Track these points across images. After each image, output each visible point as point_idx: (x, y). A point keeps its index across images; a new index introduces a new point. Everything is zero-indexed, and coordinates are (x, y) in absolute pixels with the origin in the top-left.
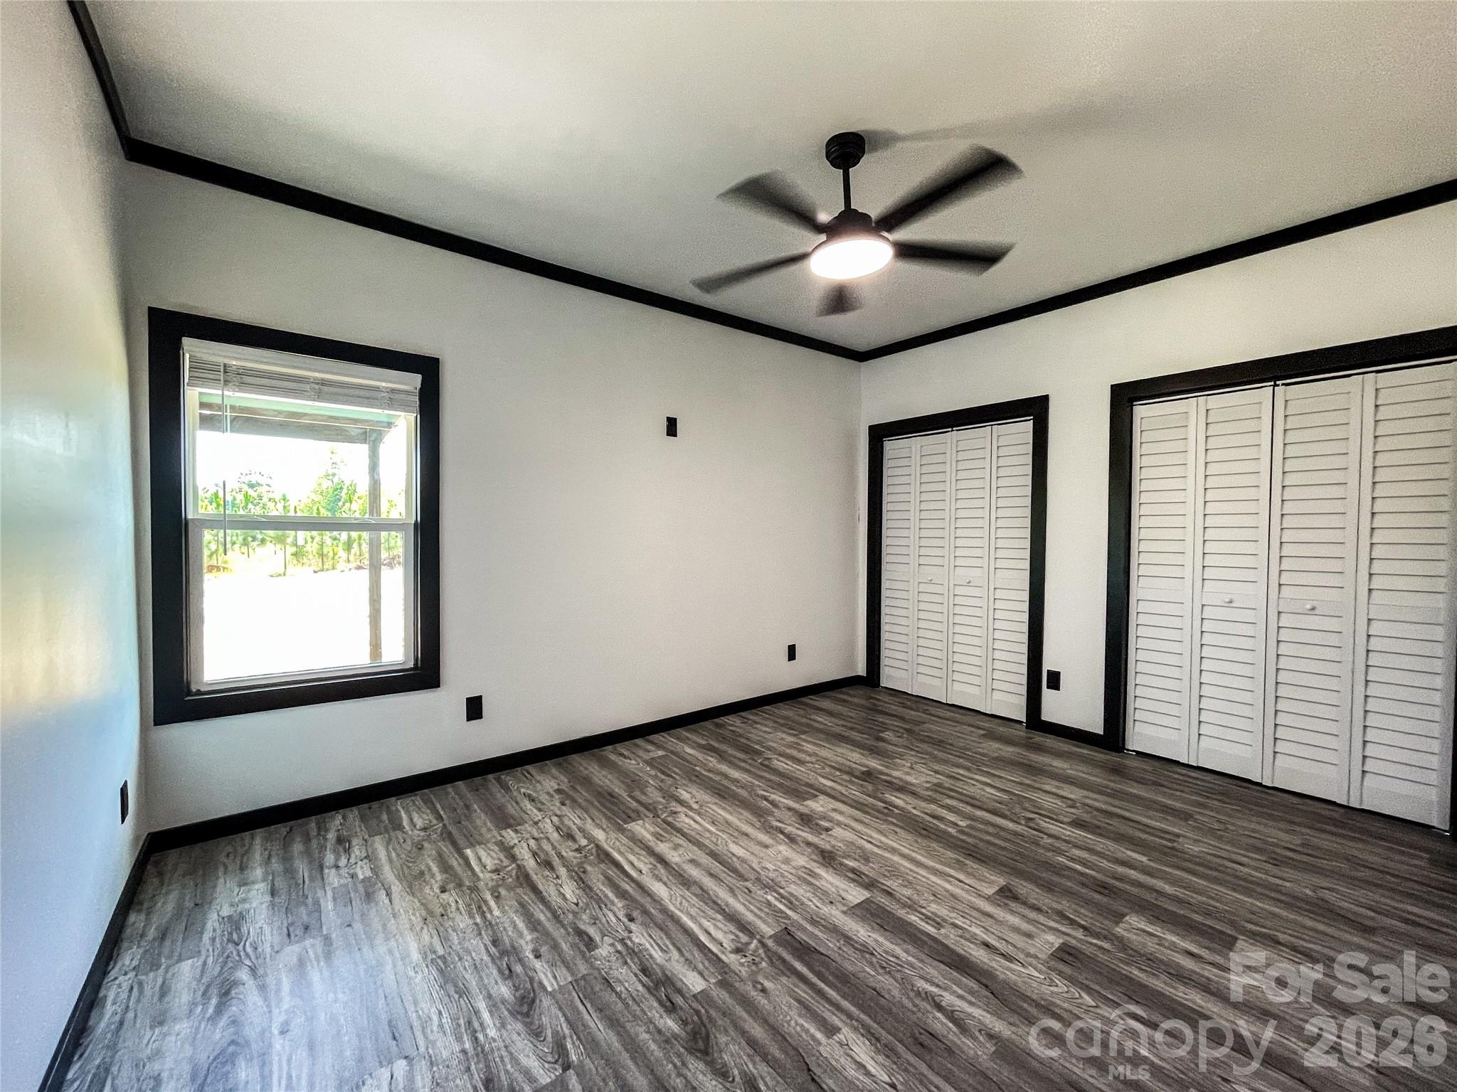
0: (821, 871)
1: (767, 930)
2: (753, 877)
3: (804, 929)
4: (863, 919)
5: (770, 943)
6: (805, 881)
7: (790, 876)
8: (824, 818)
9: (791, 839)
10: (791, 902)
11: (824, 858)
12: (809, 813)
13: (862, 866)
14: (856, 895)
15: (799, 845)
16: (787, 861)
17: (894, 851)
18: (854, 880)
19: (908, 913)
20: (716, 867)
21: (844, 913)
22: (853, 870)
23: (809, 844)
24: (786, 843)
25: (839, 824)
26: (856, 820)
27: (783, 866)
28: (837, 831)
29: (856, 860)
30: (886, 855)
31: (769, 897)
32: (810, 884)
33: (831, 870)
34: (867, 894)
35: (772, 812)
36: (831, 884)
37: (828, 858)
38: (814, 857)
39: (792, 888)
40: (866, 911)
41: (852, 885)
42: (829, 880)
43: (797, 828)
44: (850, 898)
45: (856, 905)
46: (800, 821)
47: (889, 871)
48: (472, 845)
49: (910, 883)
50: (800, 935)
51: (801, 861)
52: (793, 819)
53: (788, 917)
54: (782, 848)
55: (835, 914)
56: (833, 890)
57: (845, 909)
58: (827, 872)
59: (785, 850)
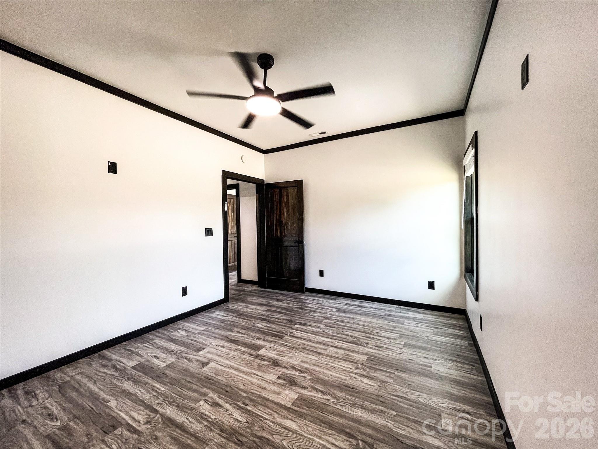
0: (277, 357)
1: (286, 337)
2: (300, 349)
3: (277, 339)
4: (260, 346)
5: (284, 335)
6: (281, 352)
7: (287, 352)
8: (283, 385)
9: (294, 368)
10: (283, 345)
11: (277, 363)
12: (292, 387)
13: (261, 363)
14: (262, 352)
15: (290, 366)
16: (291, 358)
17: (246, 373)
18: (264, 356)
19: (245, 350)
20: (314, 349)
21: (266, 346)
22: (264, 360)
23: (285, 367)
24: (295, 365)
25: (274, 383)
26: (265, 389)
27: (292, 355)
28: (273, 378)
29: (263, 365)
30: (251, 370)
31: (291, 345)
32: (279, 351)
33: (273, 358)
34: (259, 353)
35: (312, 383)
36: (272, 353)
37: (275, 363)
38: (282, 362)
39: (285, 349)
40: (258, 348)
41: (264, 355)
42: (272, 354)
43: (294, 375)
44: (265, 350)
45: (261, 349)
46: (295, 379)
47: (250, 363)
48: (399, 336)
49: (242, 360)
50: (277, 338)
51: (285, 359)
52: (298, 380)
53: (283, 341)
54: (296, 363)
55: (268, 345)
56: (270, 351)
57: (266, 347)
58: (274, 357)
59: (294, 362)
